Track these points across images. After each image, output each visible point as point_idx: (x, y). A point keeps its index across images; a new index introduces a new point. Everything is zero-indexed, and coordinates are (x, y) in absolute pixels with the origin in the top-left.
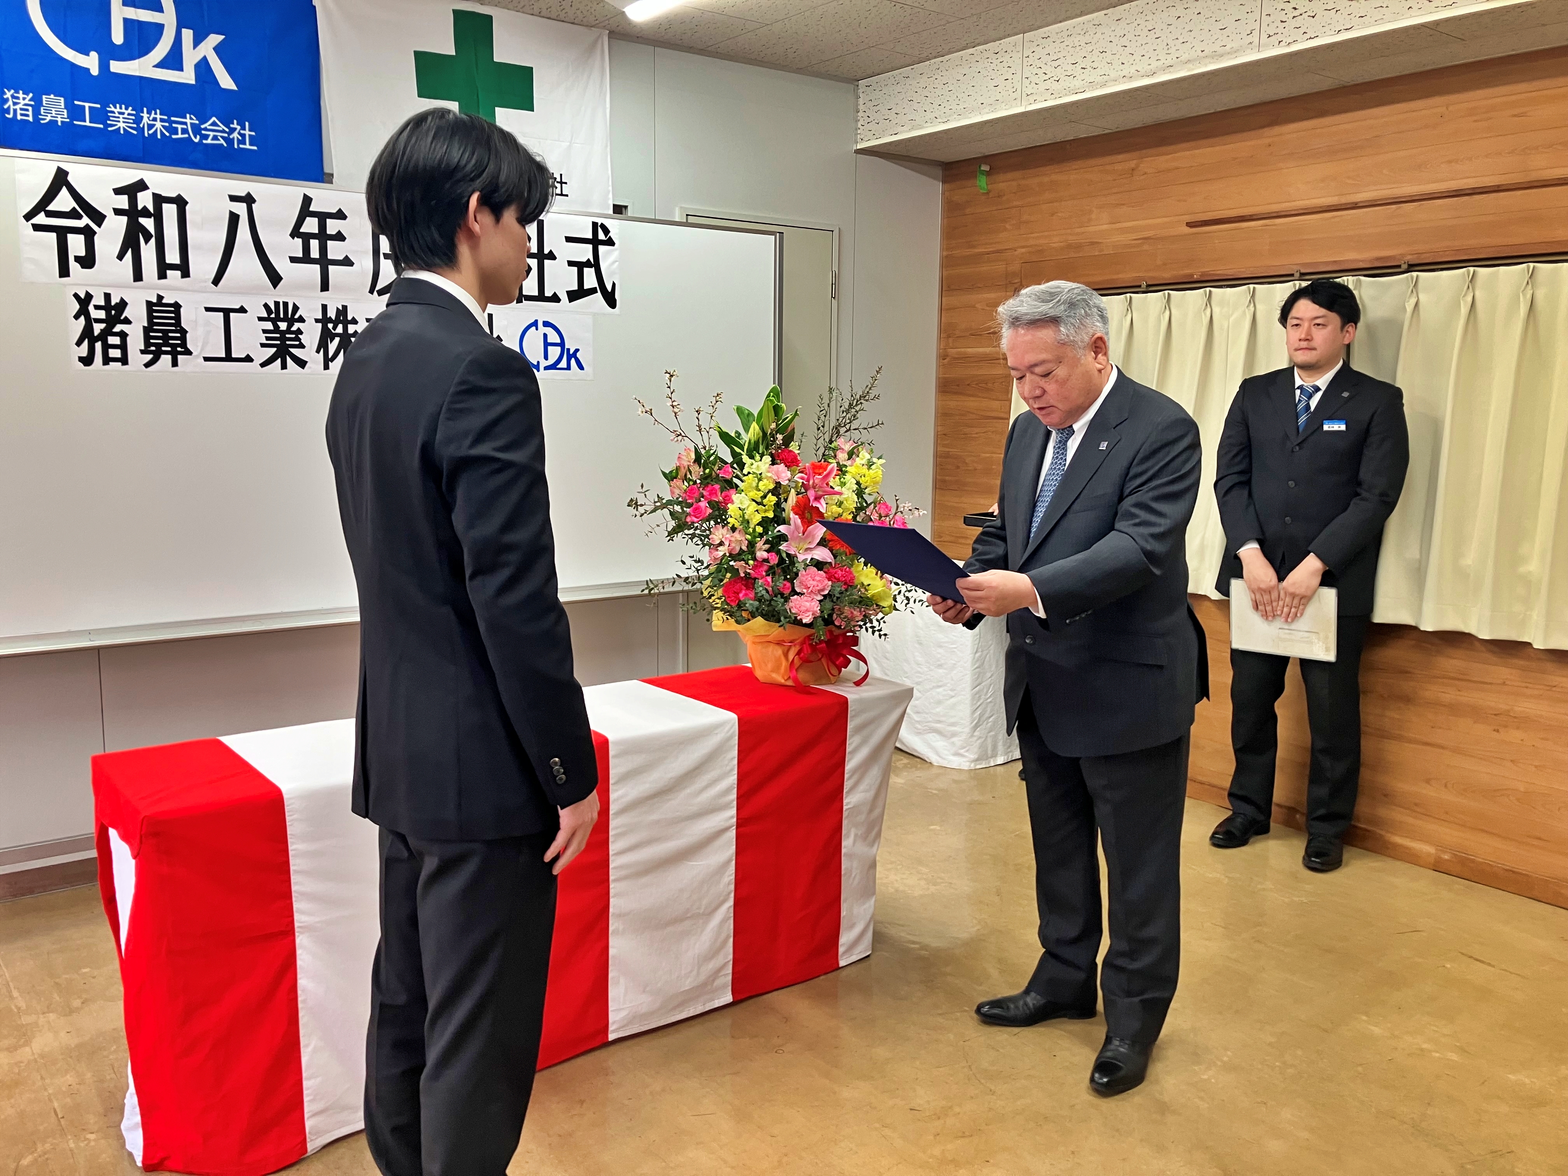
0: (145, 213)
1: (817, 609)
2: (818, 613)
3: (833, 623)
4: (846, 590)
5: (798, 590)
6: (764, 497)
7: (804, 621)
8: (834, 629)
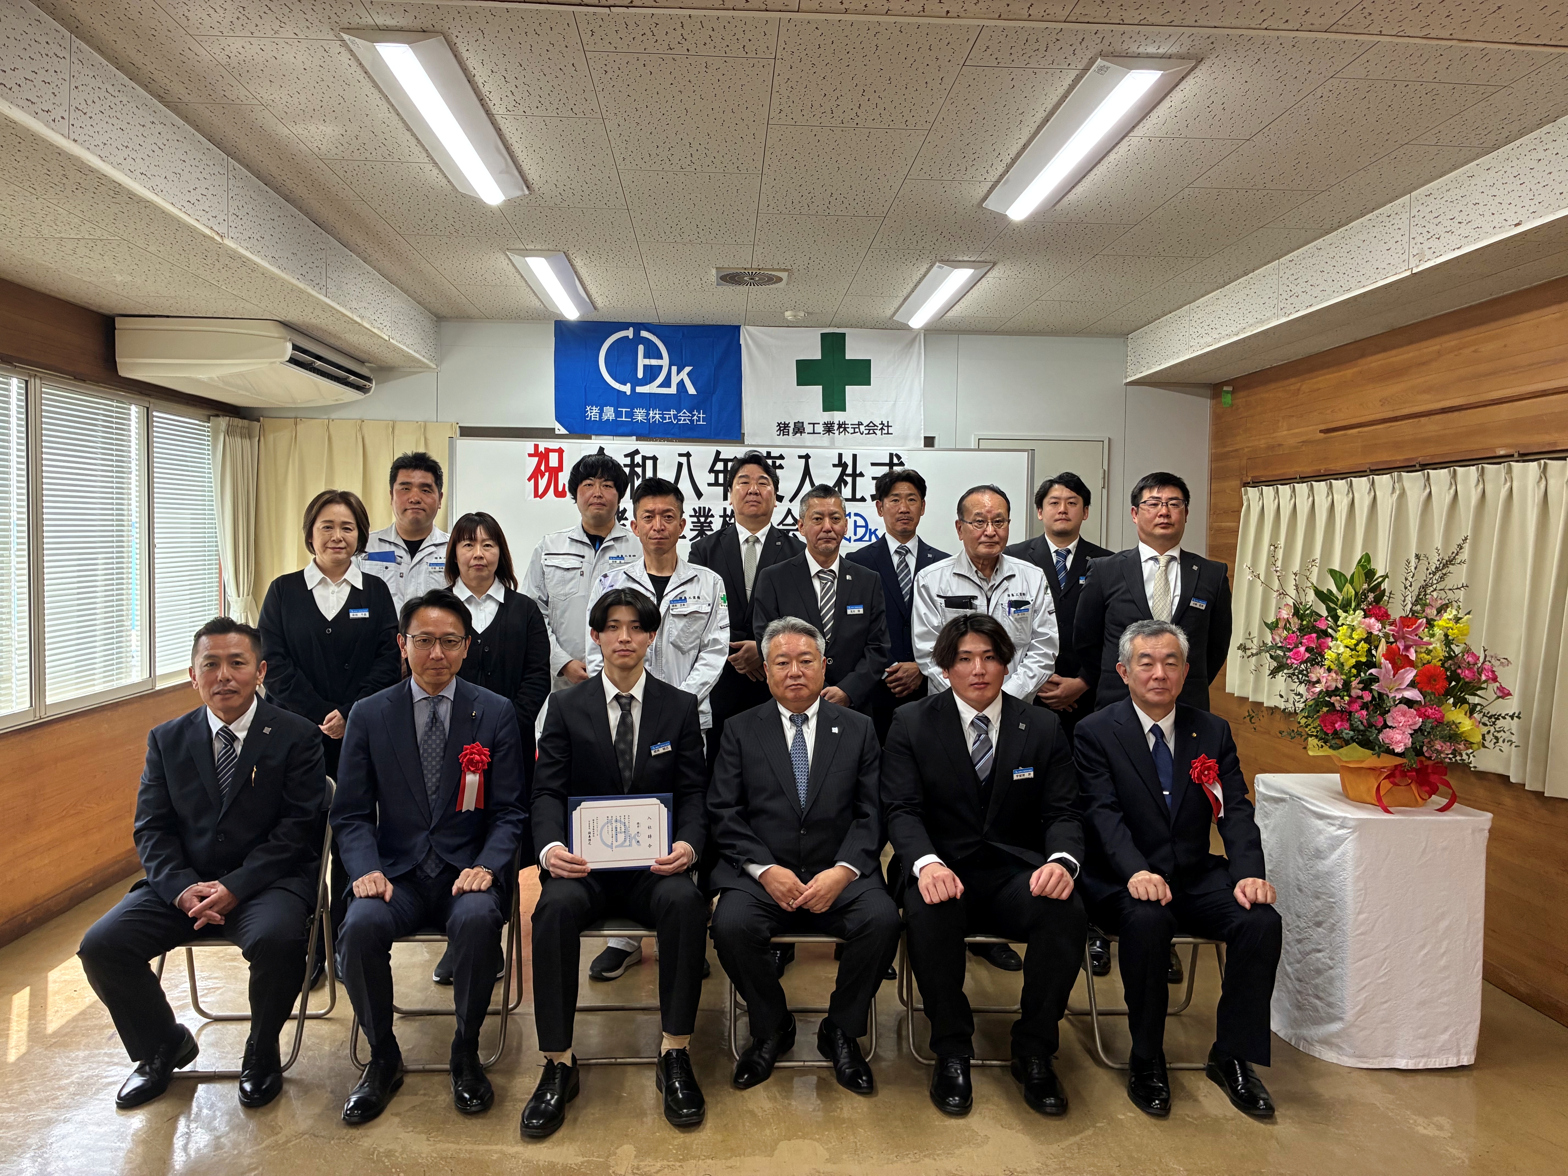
0: (638, 465)
1: (1409, 742)
2: (1409, 745)
3: (1423, 754)
4: (1437, 726)
5: (1389, 724)
6: (1357, 645)
7: (1396, 751)
8: (1424, 759)
